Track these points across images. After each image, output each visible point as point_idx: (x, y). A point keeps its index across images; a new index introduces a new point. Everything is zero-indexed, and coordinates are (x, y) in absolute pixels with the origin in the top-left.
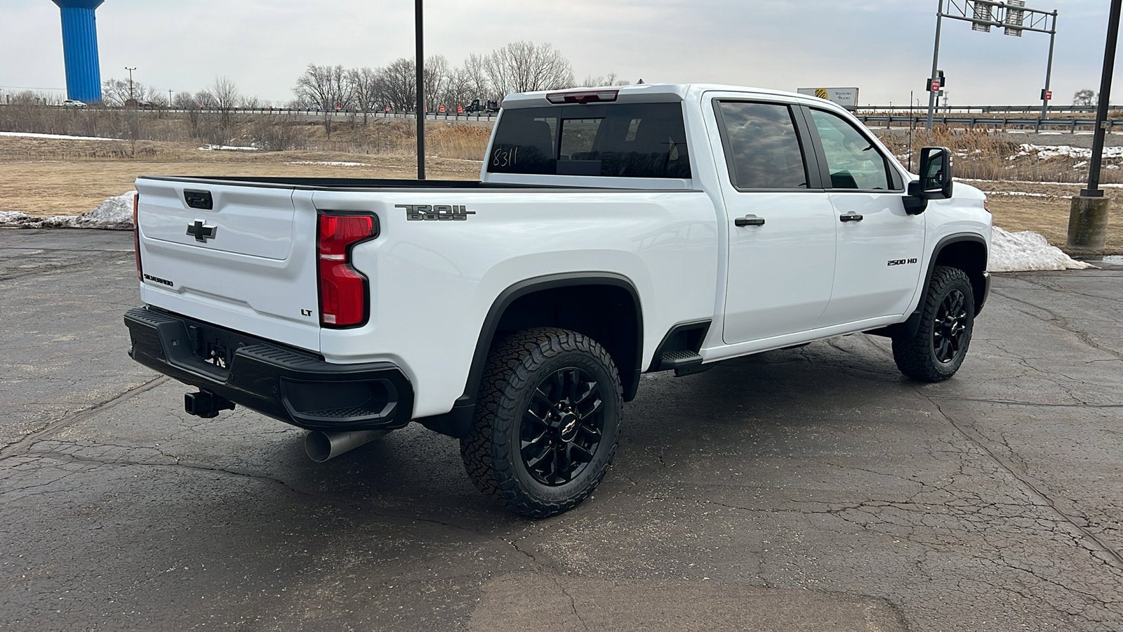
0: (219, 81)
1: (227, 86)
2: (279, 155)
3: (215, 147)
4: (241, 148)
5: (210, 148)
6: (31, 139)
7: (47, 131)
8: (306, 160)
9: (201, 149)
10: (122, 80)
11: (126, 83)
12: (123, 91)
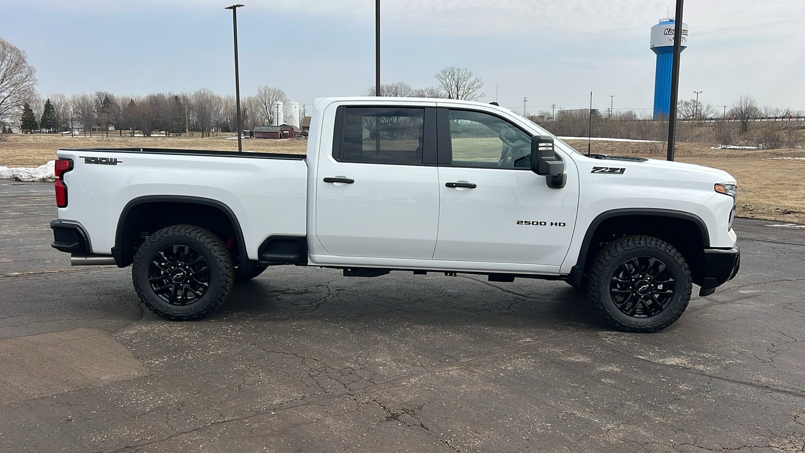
0: (743, 98)
1: (749, 102)
2: (767, 153)
3: (723, 147)
4: (744, 147)
5: (720, 148)
6: (604, 142)
7: (618, 137)
8: (786, 156)
9: (713, 148)
10: (688, 100)
11: (691, 102)
12: (688, 108)
